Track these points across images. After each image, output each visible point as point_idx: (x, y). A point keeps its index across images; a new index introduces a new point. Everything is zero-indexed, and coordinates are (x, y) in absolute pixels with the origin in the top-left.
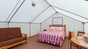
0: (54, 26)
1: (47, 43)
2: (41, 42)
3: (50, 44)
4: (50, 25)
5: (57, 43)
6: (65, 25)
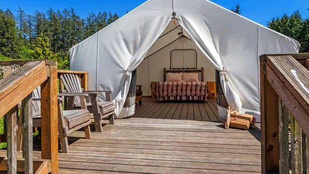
0: (174, 72)
2: (167, 101)
4: (164, 69)
5: (200, 97)
6: (202, 68)
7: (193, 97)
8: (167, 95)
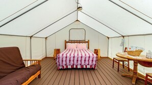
1: (77, 69)
2: (66, 69)
3: (82, 69)
4: (65, 41)
5: (92, 66)
7: (86, 66)
8: (66, 64)
